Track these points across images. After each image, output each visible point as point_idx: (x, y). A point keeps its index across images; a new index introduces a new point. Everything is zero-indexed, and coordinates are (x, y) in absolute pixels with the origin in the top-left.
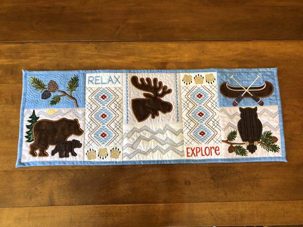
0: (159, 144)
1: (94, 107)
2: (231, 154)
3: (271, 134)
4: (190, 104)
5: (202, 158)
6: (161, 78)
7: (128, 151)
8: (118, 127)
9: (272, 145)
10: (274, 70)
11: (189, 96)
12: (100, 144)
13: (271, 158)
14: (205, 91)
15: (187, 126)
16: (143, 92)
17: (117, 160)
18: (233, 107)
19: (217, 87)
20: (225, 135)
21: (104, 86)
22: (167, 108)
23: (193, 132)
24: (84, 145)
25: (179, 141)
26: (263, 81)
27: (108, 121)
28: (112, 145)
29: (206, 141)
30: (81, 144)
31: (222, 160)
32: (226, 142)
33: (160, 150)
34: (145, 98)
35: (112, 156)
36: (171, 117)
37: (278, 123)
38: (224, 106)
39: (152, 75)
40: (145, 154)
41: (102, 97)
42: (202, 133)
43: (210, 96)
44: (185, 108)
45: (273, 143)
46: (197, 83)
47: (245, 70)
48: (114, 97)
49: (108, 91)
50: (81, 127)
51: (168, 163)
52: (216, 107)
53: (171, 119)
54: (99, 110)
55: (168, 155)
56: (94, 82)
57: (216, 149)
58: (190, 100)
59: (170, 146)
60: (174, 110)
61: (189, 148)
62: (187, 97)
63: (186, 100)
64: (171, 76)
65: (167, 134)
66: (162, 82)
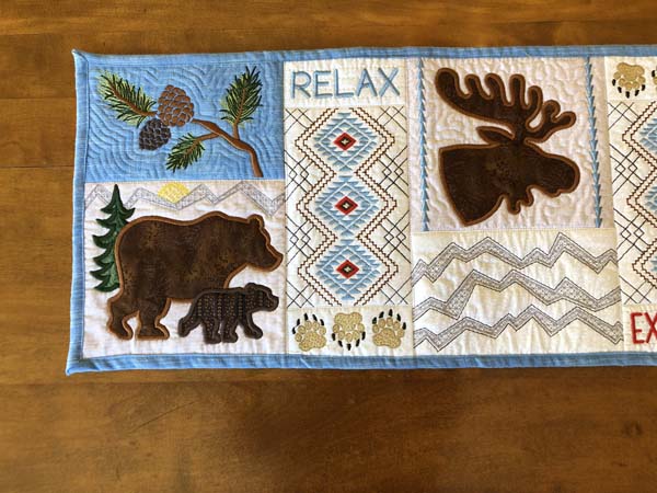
0: (534, 301)
1: (314, 175)
4: (640, 164)
6: (539, 76)
7: (431, 322)
8: (395, 242)
11: (637, 137)
12: (339, 297)
15: (633, 239)
16: (476, 123)
17: (397, 353)
21: (344, 104)
22: (561, 176)
23: (653, 258)
24: (285, 300)
25: (606, 290)
27: (361, 221)
28: (378, 304)
30: (277, 299)
33: (539, 322)
34: (481, 142)
35: (377, 341)
36: (574, 208)
39: (507, 65)
40: (490, 332)
41: (339, 142)
44: (621, 179)
48: (378, 141)
49: (359, 121)
50: (275, 242)
51: (568, 363)
53: (578, 214)
54: (330, 185)
55: (567, 340)
56: (310, 89)
58: (641, 152)
59: (574, 306)
60: (584, 185)
61: (640, 314)
62: (628, 140)
63: (625, 150)
64: (573, 66)
65: (561, 268)
66: (539, 89)
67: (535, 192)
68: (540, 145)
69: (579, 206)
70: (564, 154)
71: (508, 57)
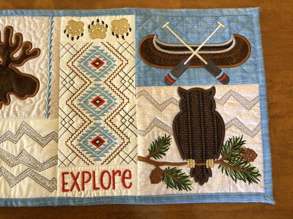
0: (4, 164)
2: (156, 185)
3: (242, 143)
4: (76, 80)
5: (94, 194)
9: (243, 168)
10: (254, 12)
11: (76, 63)
13: (241, 195)
14: (109, 53)
15: (67, 126)
18: (166, 87)
19: (134, 45)
20: (145, 146)
23: (78, 138)
25: (47, 158)
26: (230, 33)
29: (103, 159)
31: (134, 198)
32: (146, 160)
33: (6, 178)
36: (34, 106)
37: (259, 121)
38: (146, 84)
39: (4, 21)
42: (98, 142)
43: (118, 63)
44: (64, 89)
45: (246, 162)
46: (93, 36)
47: (194, 11)
51: (20, 204)
52: (131, 88)
53: (34, 112)
55: (21, 189)
57: (125, 175)
58: (78, 72)
59: (27, 168)
60: (41, 92)
61: (68, 173)
62: (70, 65)
63: (68, 71)
64: (42, 21)
65: (22, 144)
66: (21, 35)
67: (12, 97)
68: (18, 68)
69: (36, 105)
70: (32, 74)
71: (5, 16)
